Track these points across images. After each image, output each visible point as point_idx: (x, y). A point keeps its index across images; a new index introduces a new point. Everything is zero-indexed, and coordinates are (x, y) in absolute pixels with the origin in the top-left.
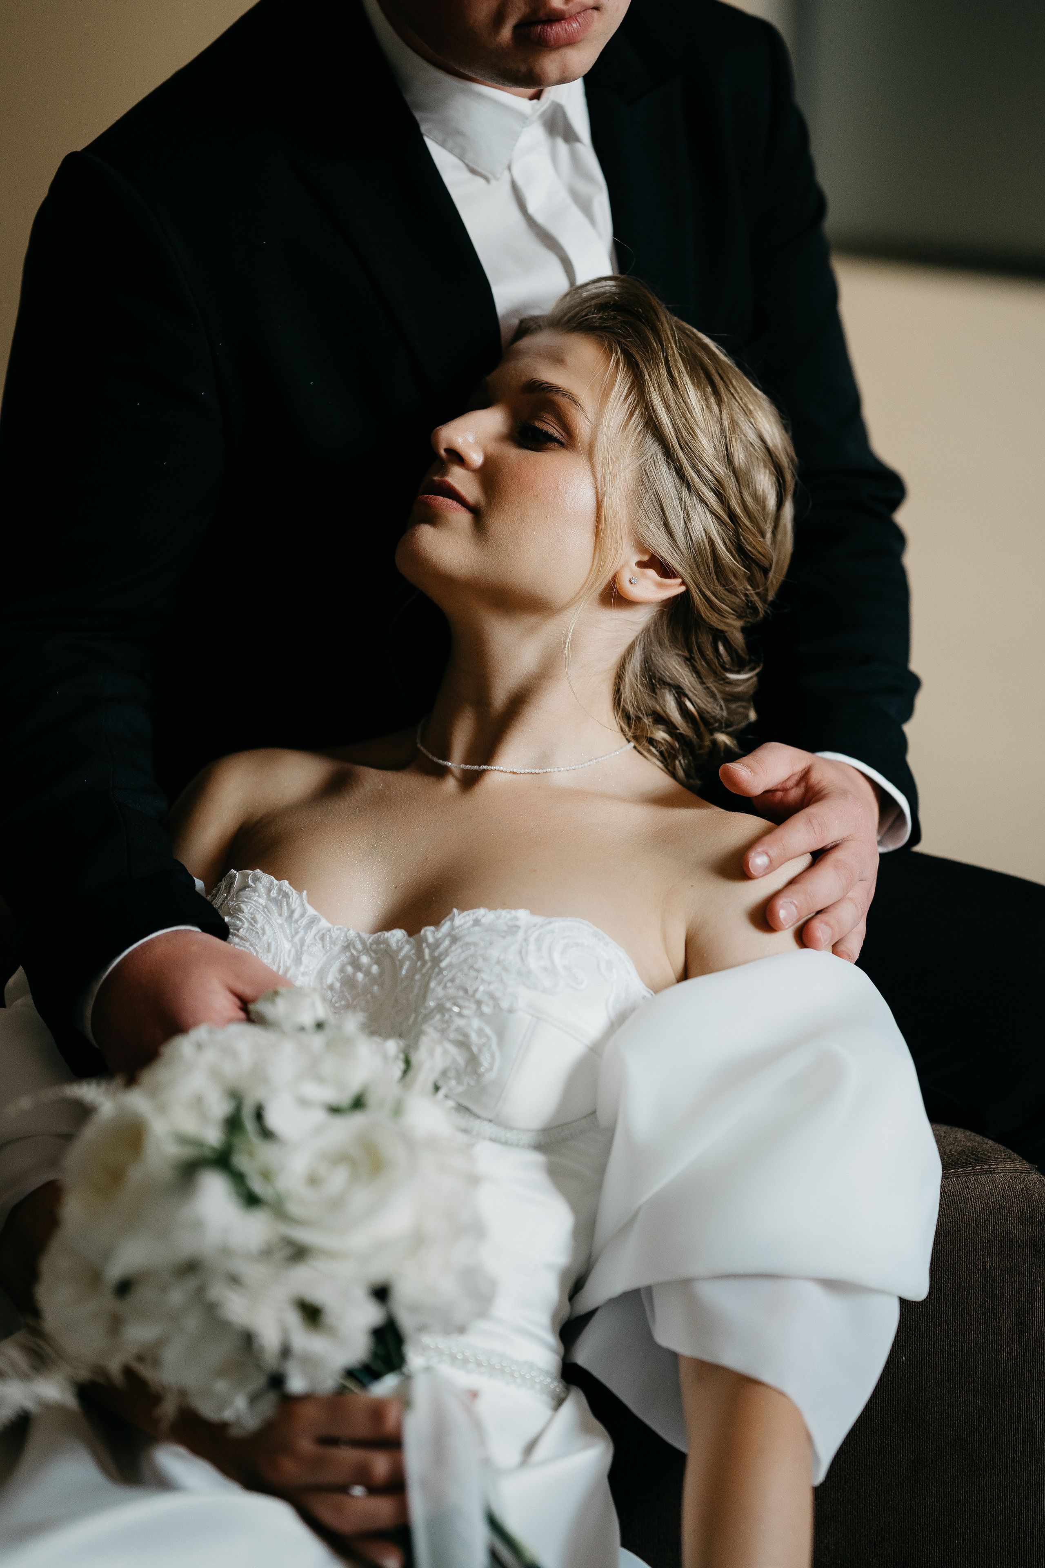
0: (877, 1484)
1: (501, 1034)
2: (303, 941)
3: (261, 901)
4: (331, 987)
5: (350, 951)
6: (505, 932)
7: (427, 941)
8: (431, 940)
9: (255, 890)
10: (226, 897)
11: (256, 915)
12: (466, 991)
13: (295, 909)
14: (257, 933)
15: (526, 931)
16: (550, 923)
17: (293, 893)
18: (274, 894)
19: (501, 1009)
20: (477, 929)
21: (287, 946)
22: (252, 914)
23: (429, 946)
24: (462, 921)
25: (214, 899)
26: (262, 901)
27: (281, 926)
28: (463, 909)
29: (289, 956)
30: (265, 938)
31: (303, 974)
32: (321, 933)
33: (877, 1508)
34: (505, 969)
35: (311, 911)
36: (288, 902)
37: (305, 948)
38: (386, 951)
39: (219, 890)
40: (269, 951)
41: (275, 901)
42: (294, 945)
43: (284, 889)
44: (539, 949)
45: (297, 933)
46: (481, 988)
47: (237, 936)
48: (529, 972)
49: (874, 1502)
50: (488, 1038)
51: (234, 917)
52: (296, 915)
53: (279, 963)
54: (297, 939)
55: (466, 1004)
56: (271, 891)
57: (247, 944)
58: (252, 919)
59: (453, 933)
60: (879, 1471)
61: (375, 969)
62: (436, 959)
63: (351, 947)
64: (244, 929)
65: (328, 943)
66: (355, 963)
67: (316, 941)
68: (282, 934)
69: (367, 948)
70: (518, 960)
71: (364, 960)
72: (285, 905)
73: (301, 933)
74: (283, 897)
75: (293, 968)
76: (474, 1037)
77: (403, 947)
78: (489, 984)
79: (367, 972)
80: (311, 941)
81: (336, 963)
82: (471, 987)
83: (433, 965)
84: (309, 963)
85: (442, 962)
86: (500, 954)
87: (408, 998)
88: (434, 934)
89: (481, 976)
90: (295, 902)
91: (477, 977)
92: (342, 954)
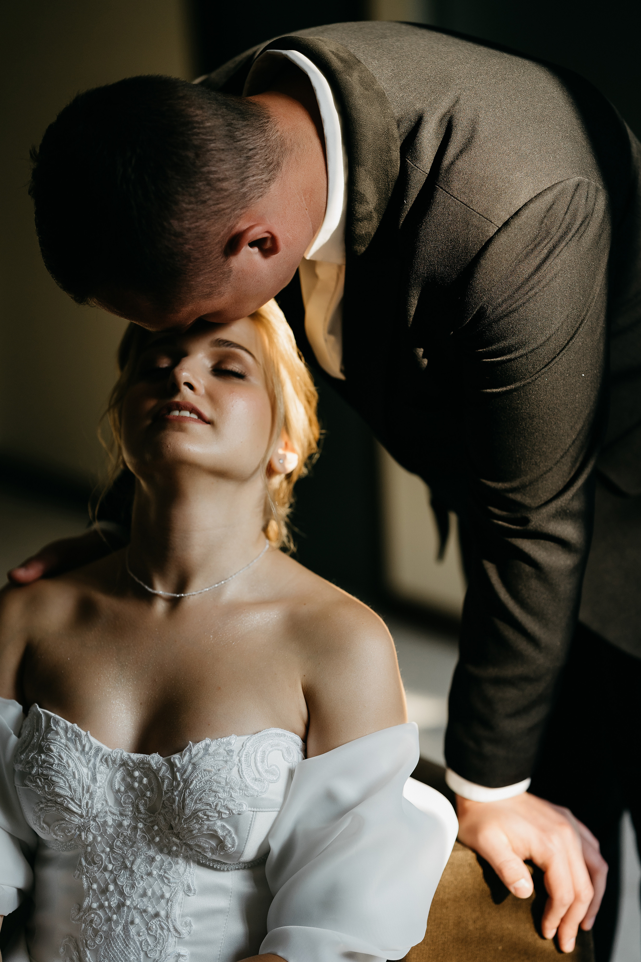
1: (236, 827)
2: (94, 765)
3: (62, 740)
4: (119, 791)
5: (126, 767)
6: (226, 757)
7: (176, 766)
8: (179, 765)
11: (61, 753)
13: (85, 744)
14: (64, 766)
15: (238, 754)
17: (82, 732)
18: (70, 735)
19: (233, 814)
20: (207, 757)
21: (85, 770)
23: (178, 769)
24: (197, 750)
27: (79, 758)
28: (194, 740)
29: (88, 778)
30: (70, 769)
31: (99, 787)
32: (105, 757)
34: (231, 788)
35: (95, 742)
36: (79, 740)
37: (97, 770)
38: (149, 768)
41: (71, 739)
42: (89, 769)
43: (75, 731)
44: (249, 765)
45: (90, 761)
46: (220, 803)
47: (53, 770)
50: (229, 832)
51: (47, 755)
52: (87, 749)
53: (83, 784)
54: (90, 765)
55: (211, 813)
56: (67, 732)
57: (60, 775)
58: (59, 756)
59: (193, 761)
61: (145, 781)
62: (185, 781)
63: (126, 765)
64: (56, 765)
65: (110, 763)
66: (131, 775)
67: (102, 763)
68: (80, 764)
69: (137, 766)
70: (238, 777)
71: (137, 774)
72: (78, 742)
73: (93, 760)
74: (76, 736)
75: (92, 786)
76: (219, 831)
77: (161, 767)
78: (224, 800)
79: (141, 782)
80: (100, 765)
81: (119, 775)
82: (213, 803)
83: (184, 786)
84: (101, 779)
85: (190, 784)
86: (227, 776)
87: (172, 806)
88: (180, 761)
89: (218, 795)
90: (84, 740)
91: (215, 796)
92: (121, 769)
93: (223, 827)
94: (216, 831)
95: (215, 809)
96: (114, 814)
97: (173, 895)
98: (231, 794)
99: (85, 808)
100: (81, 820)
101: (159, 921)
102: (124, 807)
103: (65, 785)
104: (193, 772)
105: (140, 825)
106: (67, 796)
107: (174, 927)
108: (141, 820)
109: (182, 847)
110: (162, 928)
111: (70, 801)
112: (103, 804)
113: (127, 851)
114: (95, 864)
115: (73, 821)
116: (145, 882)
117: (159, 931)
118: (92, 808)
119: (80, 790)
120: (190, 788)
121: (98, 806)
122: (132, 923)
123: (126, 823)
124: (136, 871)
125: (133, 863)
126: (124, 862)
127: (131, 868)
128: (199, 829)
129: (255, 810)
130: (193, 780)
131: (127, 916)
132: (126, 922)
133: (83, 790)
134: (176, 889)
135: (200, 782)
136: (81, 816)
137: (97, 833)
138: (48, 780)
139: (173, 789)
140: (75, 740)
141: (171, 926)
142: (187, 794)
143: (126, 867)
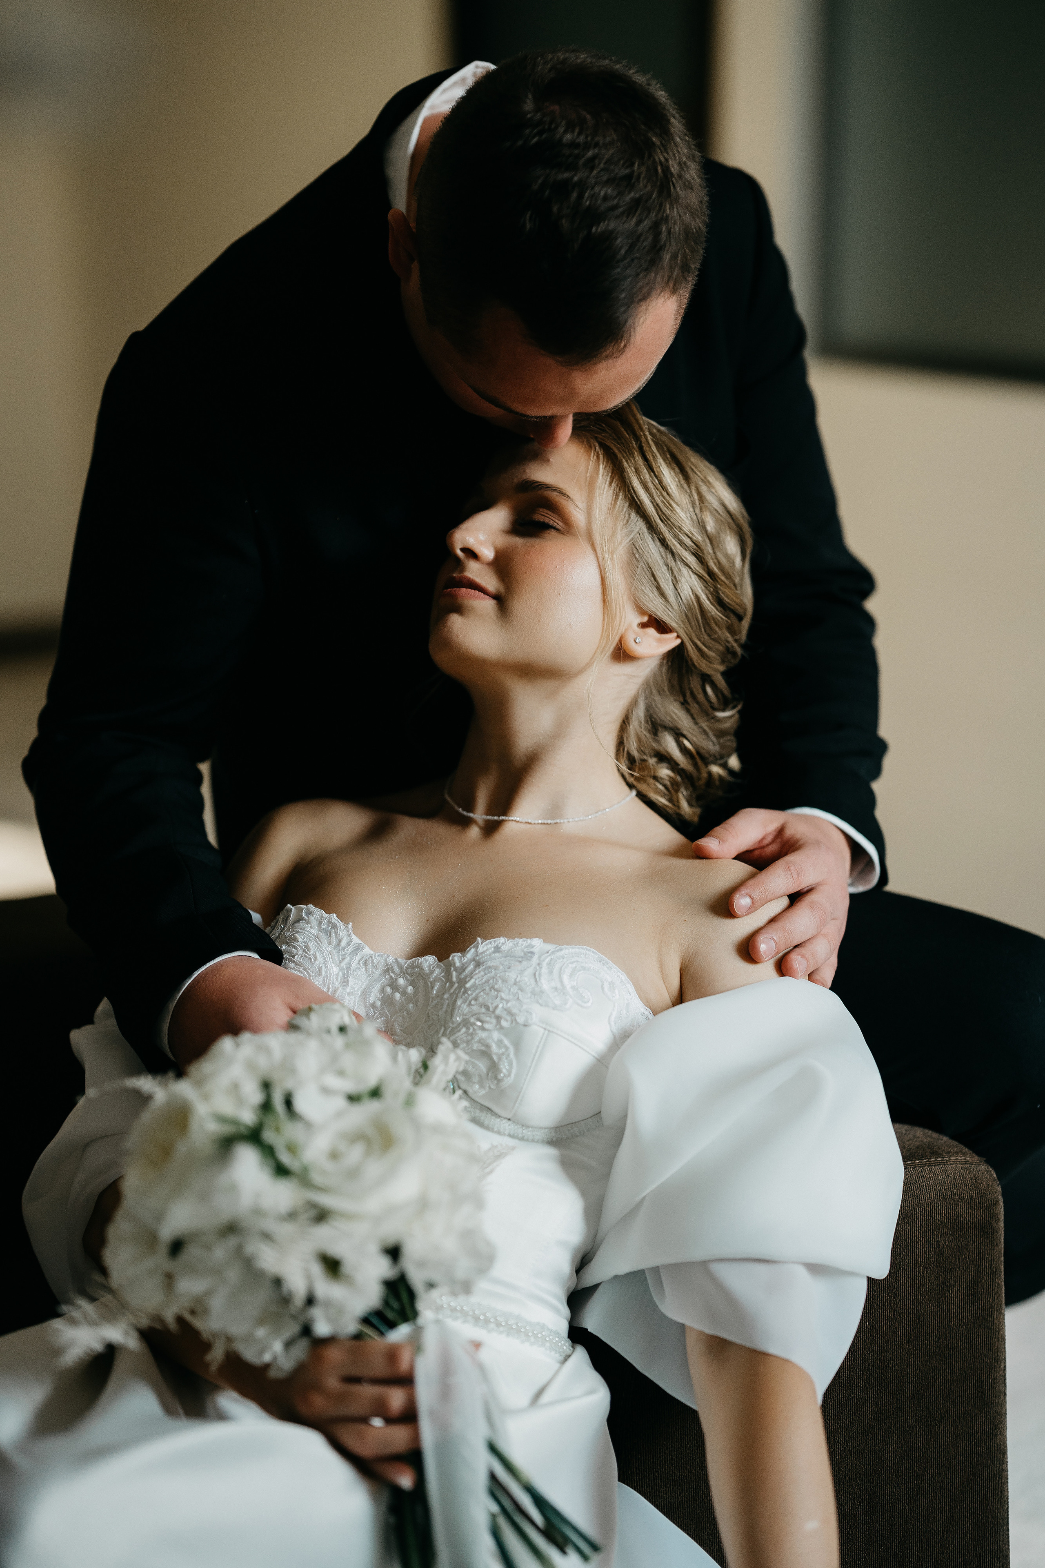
0: (845, 1432)
1: (517, 1045)
2: (349, 966)
3: (313, 931)
4: (373, 1006)
5: (389, 974)
6: (522, 957)
7: (455, 965)
8: (458, 964)
9: (308, 922)
10: (284, 928)
11: (309, 944)
12: (488, 1008)
13: (342, 939)
14: (310, 959)
15: (540, 957)
16: (561, 950)
17: (342, 925)
18: (324, 926)
19: (517, 1023)
20: (497, 954)
21: (336, 970)
22: (305, 943)
23: (456, 969)
24: (485, 948)
25: (273, 930)
27: (330, 953)
28: (485, 938)
29: (337, 980)
30: (317, 964)
31: (349, 994)
32: (364, 959)
33: (845, 1452)
34: (521, 989)
35: (356, 940)
36: (336, 933)
37: (351, 972)
38: (420, 974)
39: (277, 922)
40: (320, 974)
41: (326, 931)
42: (341, 969)
43: (332, 921)
44: (551, 972)
45: (343, 959)
46: (501, 1005)
47: (293, 962)
48: (542, 992)
49: (843, 1447)
50: (507, 1048)
51: (290, 945)
52: (343, 944)
53: (329, 984)
55: (488, 1019)
56: (321, 923)
57: (301, 969)
58: (306, 947)
59: (477, 958)
60: (846, 1420)
61: (410, 990)
62: (461, 981)
63: (390, 971)
64: (298, 956)
66: (394, 985)
67: (360, 966)
68: (331, 960)
69: (404, 972)
70: (533, 981)
71: (401, 981)
72: (333, 935)
73: (348, 959)
74: (332, 928)
75: (341, 989)
76: (495, 1048)
77: (434, 970)
78: (508, 1002)
79: (404, 993)
80: (356, 966)
81: (378, 985)
82: (492, 1004)
83: (459, 987)
84: (354, 984)
85: (469, 982)
86: (517, 976)
87: (438, 1011)
88: (461, 960)
89: (501, 996)
90: (342, 933)
91: (497, 996)
92: (382, 976)
93: (500, 1043)
94: (488, 1046)
95: (494, 1012)
98: (519, 997)
104: (474, 969)
120: (466, 987)
128: (468, 1042)
129: (548, 1027)
130: (472, 978)
135: (481, 980)
139: (443, 993)
140: (330, 933)
142: (460, 995)
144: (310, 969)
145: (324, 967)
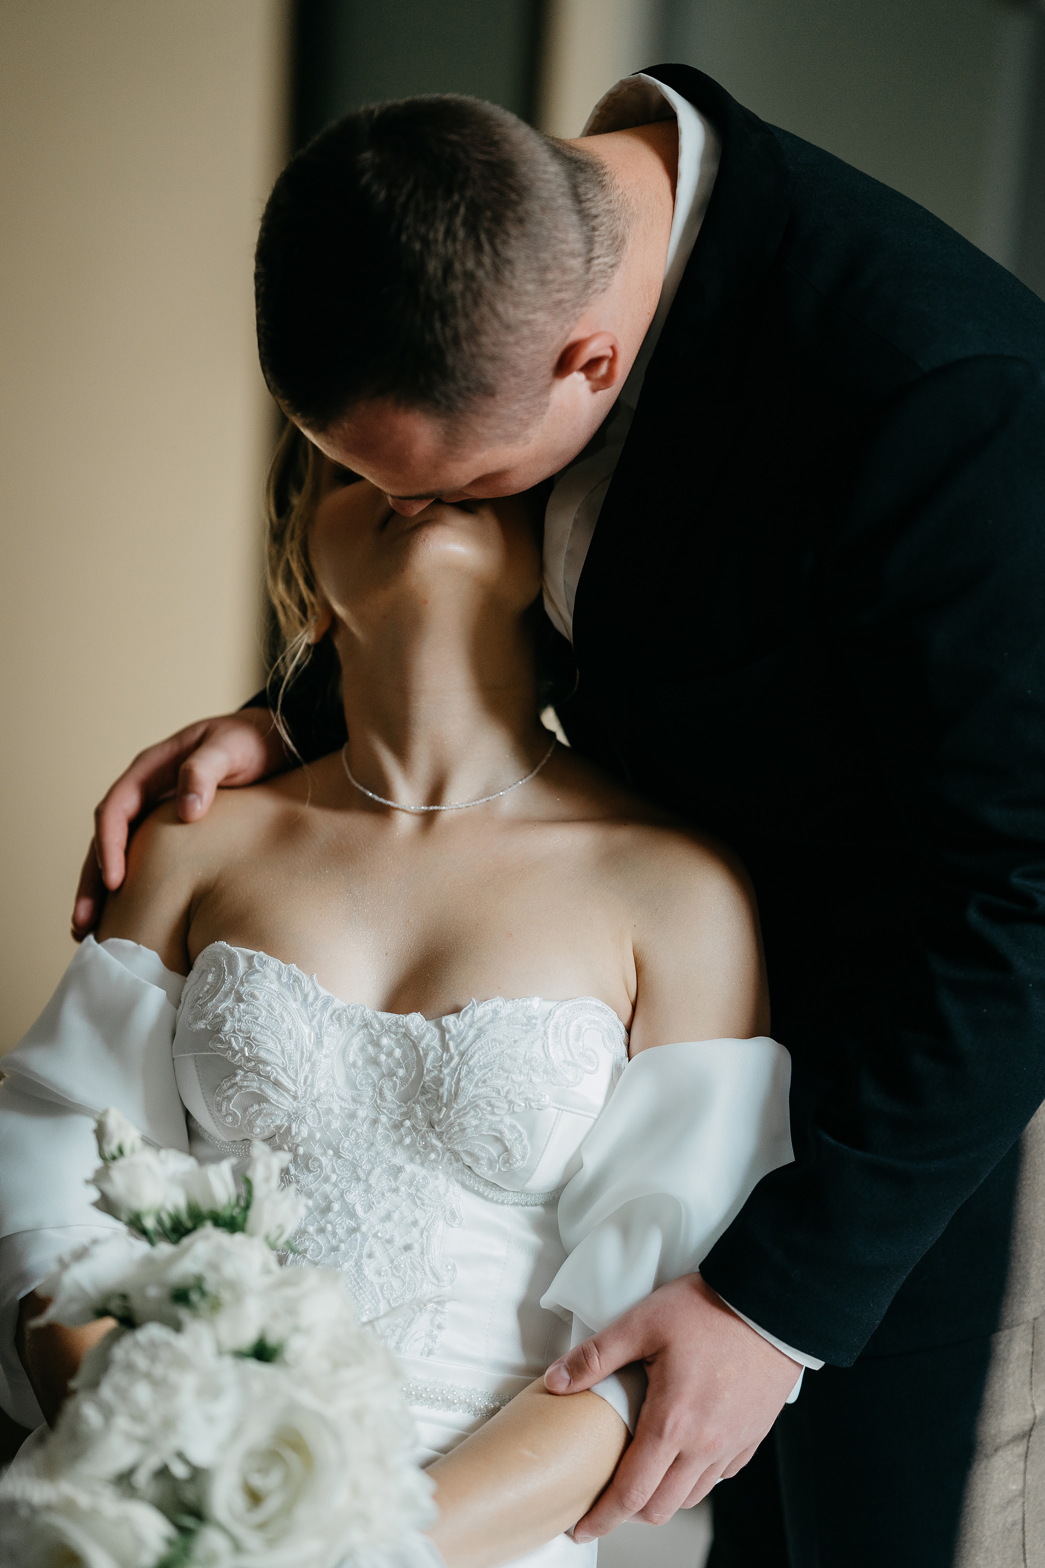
1: (531, 1129)
2: (321, 1024)
3: (272, 986)
4: (354, 1065)
5: (368, 1030)
8: (454, 1030)
9: (264, 974)
10: (234, 981)
11: (273, 1003)
12: (498, 1092)
13: (308, 993)
14: (276, 1020)
15: (544, 1023)
17: (305, 978)
18: (284, 979)
20: (498, 1022)
21: (306, 1030)
22: (267, 1001)
23: (452, 1037)
24: (485, 1012)
26: (275, 986)
27: (298, 1011)
28: (481, 997)
29: (310, 1042)
30: (285, 1025)
31: (325, 1056)
32: (337, 1013)
34: (532, 1068)
35: (324, 992)
36: (300, 986)
37: (323, 1030)
38: (406, 1034)
40: (290, 1037)
41: (286, 985)
42: (312, 1028)
43: (293, 973)
45: (314, 1016)
50: (521, 1135)
51: (249, 1004)
52: (310, 999)
53: (302, 1048)
55: (499, 1104)
56: (281, 976)
57: (268, 1033)
58: (269, 1006)
59: (476, 1024)
61: (398, 1053)
62: (462, 1055)
63: (369, 1027)
64: (262, 1018)
65: (344, 1022)
66: (377, 1044)
67: (333, 1021)
68: (300, 1019)
69: (386, 1030)
70: (543, 1055)
71: (385, 1041)
72: (297, 989)
73: (318, 1016)
74: (294, 981)
75: (316, 1052)
76: (507, 1132)
77: (424, 1035)
78: (520, 1085)
79: (390, 1054)
80: (328, 1023)
81: (356, 1042)
82: (503, 1088)
83: (460, 1061)
84: (329, 1044)
85: (470, 1059)
86: (526, 1052)
87: (437, 1091)
88: (456, 1025)
89: (511, 1077)
90: (307, 986)
91: (507, 1078)
92: (361, 1033)
93: (513, 1127)
94: (501, 1133)
95: (506, 1097)
96: (343, 1099)
97: (429, 1223)
98: (531, 1079)
99: (302, 1085)
100: (293, 1104)
101: (411, 1258)
102: (359, 1090)
103: (277, 1048)
104: (475, 1041)
105: (384, 1119)
106: (277, 1065)
107: (431, 1268)
108: (385, 1111)
109: (444, 1154)
110: (414, 1269)
111: (281, 1072)
112: (328, 1083)
113: (360, 1157)
114: (310, 1171)
115: (281, 1104)
116: (388, 1202)
117: (409, 1272)
118: (312, 1086)
119: (297, 1056)
120: (471, 1063)
121: (321, 1086)
122: (370, 1256)
123: (362, 1113)
124: (373, 1185)
125: (369, 1174)
126: (355, 1172)
127: (367, 1180)
128: (476, 1127)
129: (562, 1107)
130: (474, 1053)
131: (362, 1246)
132: (360, 1256)
133: (302, 1057)
134: (434, 1215)
135: (486, 1057)
136: (295, 1098)
137: (314, 1126)
138: (250, 1040)
139: (441, 1066)
140: (293, 987)
141: (427, 1267)
142: (463, 1073)
143: (358, 1179)
144: (278, 1033)
145: (294, 1029)
